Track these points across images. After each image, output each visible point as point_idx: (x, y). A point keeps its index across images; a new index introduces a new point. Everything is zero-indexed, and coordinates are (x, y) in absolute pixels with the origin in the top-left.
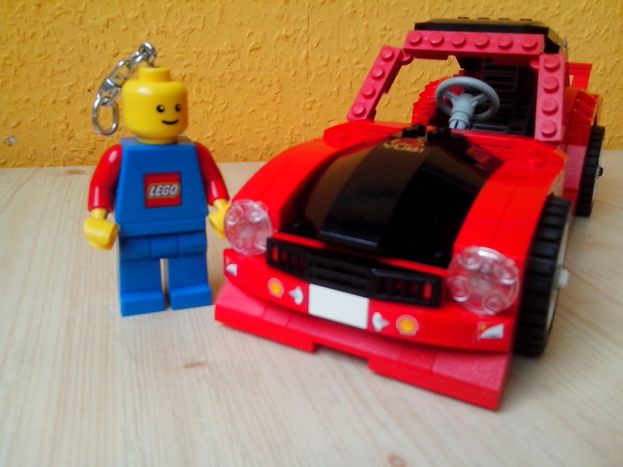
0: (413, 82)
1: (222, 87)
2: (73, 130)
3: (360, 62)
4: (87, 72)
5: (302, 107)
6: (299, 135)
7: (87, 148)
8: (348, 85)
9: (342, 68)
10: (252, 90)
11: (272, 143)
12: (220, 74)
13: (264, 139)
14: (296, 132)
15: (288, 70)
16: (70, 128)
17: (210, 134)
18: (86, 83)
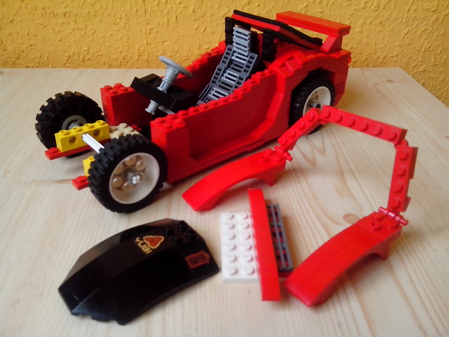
0: (221, 16)
1: (89, 19)
2: (5, 45)
3: (182, 3)
4: (8, 11)
5: (144, 33)
6: (144, 51)
7: (15, 56)
8: (175, 18)
9: (169, 6)
10: (109, 22)
11: (126, 55)
12: (88, 11)
13: (121, 53)
14: (142, 49)
15: (131, 9)
16: (4, 44)
17: (86, 48)
18: (9, 18)
